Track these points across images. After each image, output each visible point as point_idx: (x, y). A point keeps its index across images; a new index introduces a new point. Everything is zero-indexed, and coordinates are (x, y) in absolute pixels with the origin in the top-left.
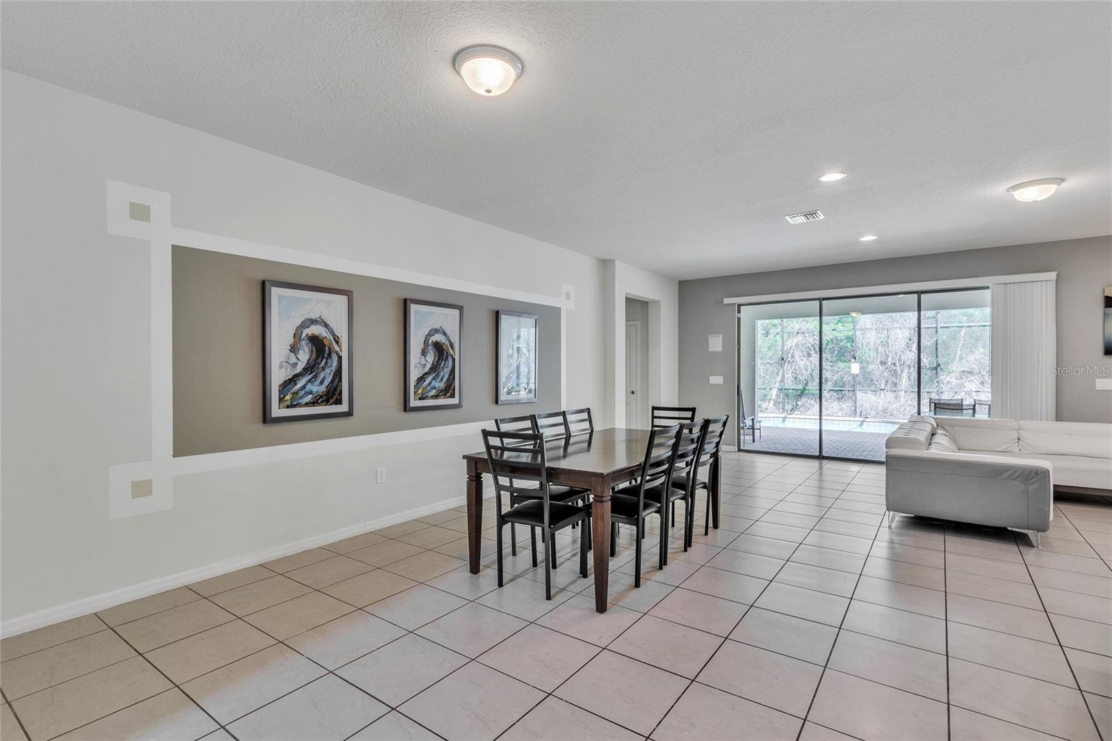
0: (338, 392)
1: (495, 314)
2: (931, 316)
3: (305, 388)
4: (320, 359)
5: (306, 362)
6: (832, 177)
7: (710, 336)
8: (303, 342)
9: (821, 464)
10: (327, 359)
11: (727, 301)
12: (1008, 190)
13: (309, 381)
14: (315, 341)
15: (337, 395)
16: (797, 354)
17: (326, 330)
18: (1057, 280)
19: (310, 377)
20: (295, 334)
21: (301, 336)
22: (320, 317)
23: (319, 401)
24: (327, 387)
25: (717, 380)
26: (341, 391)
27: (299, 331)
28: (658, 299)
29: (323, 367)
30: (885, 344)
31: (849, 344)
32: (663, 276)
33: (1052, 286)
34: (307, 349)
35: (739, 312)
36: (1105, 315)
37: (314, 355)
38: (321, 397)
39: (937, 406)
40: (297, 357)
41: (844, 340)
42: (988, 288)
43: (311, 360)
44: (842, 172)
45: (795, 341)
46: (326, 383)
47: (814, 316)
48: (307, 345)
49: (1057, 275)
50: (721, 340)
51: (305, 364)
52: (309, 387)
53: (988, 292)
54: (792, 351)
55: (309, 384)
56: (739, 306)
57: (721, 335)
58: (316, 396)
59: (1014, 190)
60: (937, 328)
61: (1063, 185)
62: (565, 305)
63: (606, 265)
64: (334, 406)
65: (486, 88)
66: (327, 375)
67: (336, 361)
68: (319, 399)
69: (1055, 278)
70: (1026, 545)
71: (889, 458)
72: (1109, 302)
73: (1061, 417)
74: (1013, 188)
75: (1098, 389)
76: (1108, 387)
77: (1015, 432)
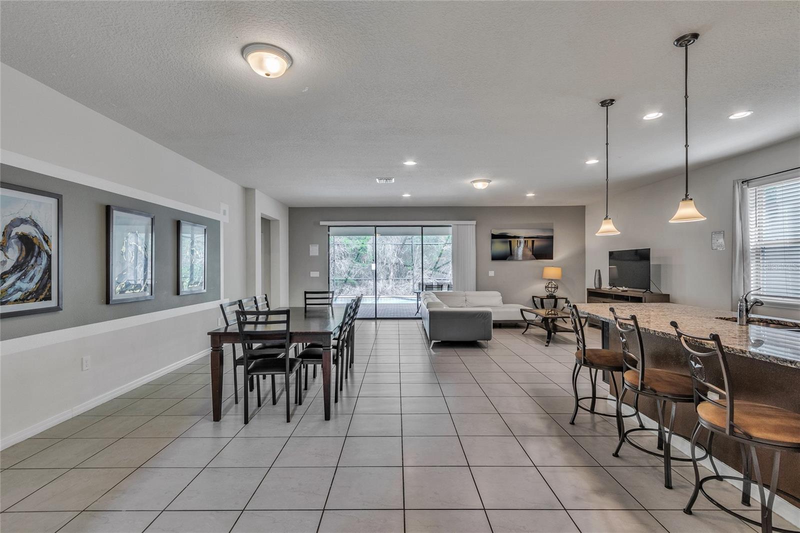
0: (48, 288)
1: (176, 224)
2: (410, 238)
3: (15, 285)
4: (29, 258)
5: (15, 260)
6: (410, 163)
7: (310, 245)
8: (13, 240)
9: (376, 322)
10: (37, 258)
11: (322, 223)
12: (472, 182)
13: (19, 279)
14: (25, 239)
15: (46, 291)
17: (37, 230)
18: (476, 225)
19: (19, 274)
20: (4, 233)
21: (10, 235)
22: (30, 217)
23: (29, 298)
24: (37, 284)
25: (315, 274)
26: (50, 287)
27: (8, 230)
28: (278, 219)
29: (32, 265)
31: (363, 252)
32: (281, 203)
33: (474, 227)
34: (16, 248)
35: (329, 231)
36: (492, 243)
37: (24, 253)
38: (31, 293)
40: (6, 255)
42: (451, 226)
43: (21, 258)
44: (414, 161)
46: (36, 280)
47: (371, 235)
48: (16, 243)
49: (476, 222)
50: (318, 248)
51: (14, 262)
52: (19, 284)
53: (451, 228)
55: (19, 282)
56: (329, 227)
57: (318, 245)
58: (26, 293)
59: (474, 183)
60: (412, 245)
61: (491, 183)
62: (223, 219)
63: (248, 192)
64: (43, 302)
65: (267, 73)
66: (38, 272)
67: (46, 259)
68: (28, 296)
69: (475, 224)
70: (482, 348)
71: (431, 313)
72: (494, 237)
73: (478, 288)
74: (474, 182)
75: (490, 275)
76: (493, 275)
77: (465, 297)
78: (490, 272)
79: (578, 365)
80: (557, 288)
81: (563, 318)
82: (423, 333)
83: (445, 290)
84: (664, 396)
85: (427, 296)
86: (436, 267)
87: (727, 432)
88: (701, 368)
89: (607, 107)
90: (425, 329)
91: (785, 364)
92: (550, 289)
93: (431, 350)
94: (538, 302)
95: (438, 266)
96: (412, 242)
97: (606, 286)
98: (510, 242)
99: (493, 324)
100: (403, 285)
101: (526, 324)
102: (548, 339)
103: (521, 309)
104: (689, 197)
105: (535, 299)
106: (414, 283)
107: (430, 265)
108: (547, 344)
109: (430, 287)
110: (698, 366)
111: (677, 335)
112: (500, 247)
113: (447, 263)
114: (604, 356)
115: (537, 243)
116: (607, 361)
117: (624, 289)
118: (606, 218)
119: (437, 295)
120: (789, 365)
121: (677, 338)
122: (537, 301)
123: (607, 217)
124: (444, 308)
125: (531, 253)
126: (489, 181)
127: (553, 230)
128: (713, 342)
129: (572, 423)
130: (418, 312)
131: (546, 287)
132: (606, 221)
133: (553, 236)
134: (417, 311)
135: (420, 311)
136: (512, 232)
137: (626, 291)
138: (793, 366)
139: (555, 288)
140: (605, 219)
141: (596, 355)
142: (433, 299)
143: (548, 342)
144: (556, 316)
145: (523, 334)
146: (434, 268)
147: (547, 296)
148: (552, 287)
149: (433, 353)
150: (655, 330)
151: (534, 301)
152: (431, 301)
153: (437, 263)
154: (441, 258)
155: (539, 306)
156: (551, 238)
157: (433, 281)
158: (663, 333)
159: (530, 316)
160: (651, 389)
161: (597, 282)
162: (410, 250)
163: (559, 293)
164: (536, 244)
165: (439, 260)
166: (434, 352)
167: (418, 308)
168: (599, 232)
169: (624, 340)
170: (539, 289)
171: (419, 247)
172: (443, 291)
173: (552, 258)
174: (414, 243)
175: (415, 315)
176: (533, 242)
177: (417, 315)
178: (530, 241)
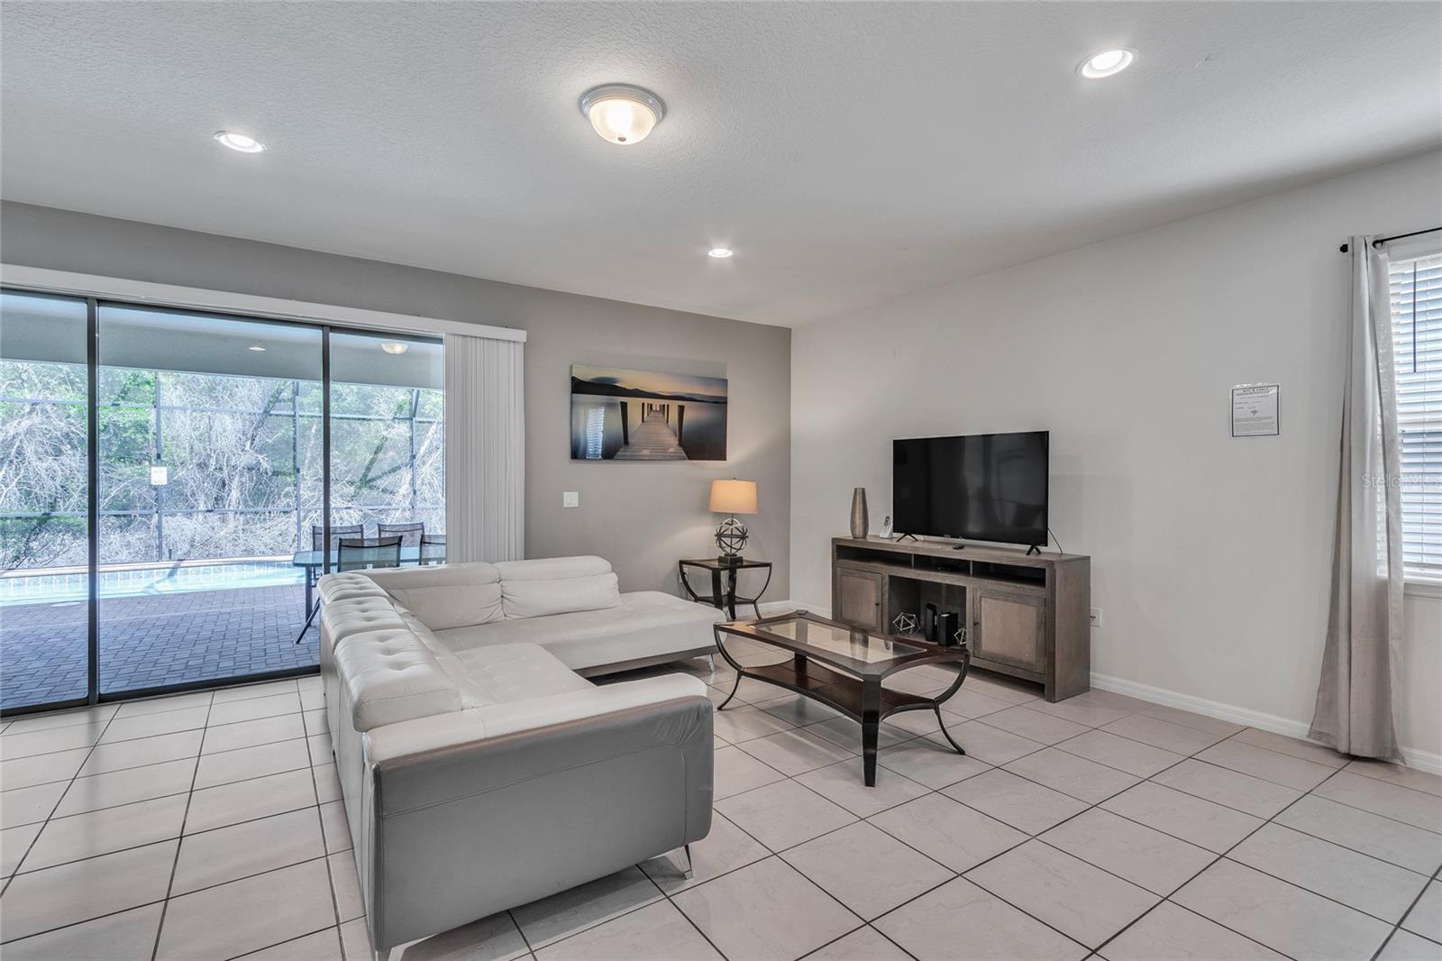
16: (29, 450)
18: (525, 345)
30: (206, 437)
31: (139, 436)
33: (520, 352)
39: (344, 543)
41: (130, 428)
42: (439, 341)
45: (26, 424)
49: (527, 336)
54: (18, 444)
60: (294, 417)
69: (524, 340)
70: (667, 876)
72: (579, 387)
73: (531, 551)
75: (565, 506)
76: (575, 503)
77: (496, 586)
78: (566, 494)
80: (747, 538)
86: (366, 480)
92: (727, 541)
95: (370, 475)
96: (293, 410)
97: (882, 533)
98: (624, 406)
100: (267, 526)
105: (689, 570)
106: (300, 524)
107: (348, 472)
109: (351, 546)
113: (394, 470)
115: (693, 415)
125: (676, 441)
127: (726, 382)
130: (309, 625)
131: (717, 535)
133: (726, 398)
136: (628, 380)
137: (959, 547)
139: (741, 537)
146: (362, 479)
147: (720, 559)
148: (732, 537)
151: (685, 577)
153: (368, 469)
154: (380, 455)
156: (721, 403)
161: (859, 521)
163: (747, 553)
164: (687, 416)
165: (372, 462)
167: (310, 612)
170: (698, 539)
171: (316, 428)
173: (724, 458)
174: (300, 414)
175: (298, 642)
176: (681, 409)
177: (302, 641)
178: (674, 405)
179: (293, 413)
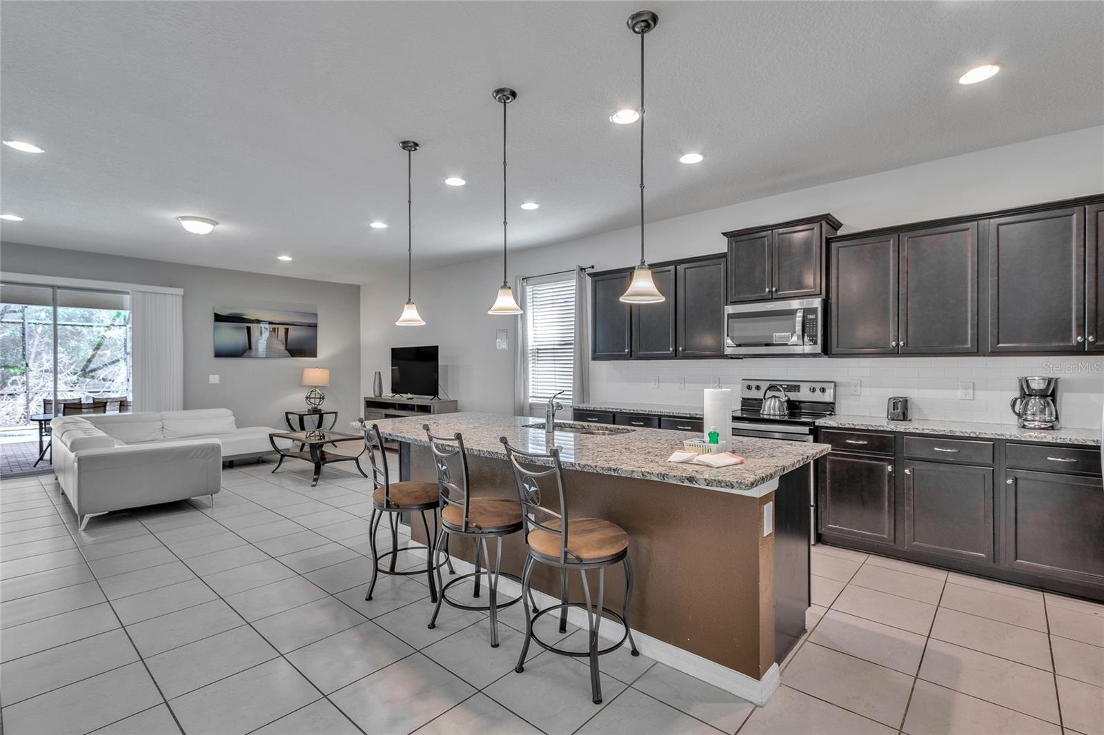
2: (17, 310)
12: (177, 218)
18: (183, 296)
33: (179, 300)
36: (215, 328)
39: (67, 406)
42: (128, 293)
49: (184, 292)
53: (130, 297)
59: (182, 220)
60: (23, 324)
61: (218, 227)
69: (182, 294)
70: (203, 508)
71: (80, 460)
72: (218, 318)
73: (187, 406)
74: (184, 218)
75: (210, 382)
76: (217, 382)
77: (160, 422)
78: (211, 377)
79: (378, 511)
80: (323, 399)
81: (332, 442)
82: (59, 501)
83: (112, 411)
84: (489, 532)
85: (71, 427)
86: (87, 370)
87: (562, 561)
88: (537, 491)
89: (410, 151)
90: (63, 494)
91: (609, 473)
92: (312, 400)
93: (83, 534)
94: (295, 422)
95: (92, 366)
96: (23, 319)
97: (387, 394)
98: (249, 329)
99: (223, 462)
101: (279, 456)
102: (315, 475)
103: (270, 435)
104: (508, 284)
105: (290, 416)
106: (28, 401)
107: (71, 364)
108: (314, 483)
109: (73, 408)
110: (533, 489)
111: (506, 453)
112: (232, 336)
113: (113, 362)
114: (412, 492)
115: (294, 333)
116: (416, 498)
117: (409, 396)
118: (409, 302)
119: (95, 422)
120: (613, 474)
121: (506, 457)
122: (293, 419)
123: (410, 300)
124: (116, 446)
125: (283, 348)
126: (214, 223)
127: (316, 314)
128: (553, 459)
129: (369, 598)
130: (41, 459)
131: (307, 398)
132: (408, 306)
133: (317, 324)
134: (38, 457)
135: (47, 456)
136: (249, 314)
137: (412, 398)
138: (616, 474)
139: (320, 398)
140: (407, 303)
141: (401, 492)
142: (85, 431)
143: (315, 480)
144: (323, 441)
145: (273, 472)
146: (83, 370)
147: (309, 410)
148: (315, 398)
149: (87, 538)
150: (481, 449)
151: (288, 420)
152: (80, 435)
153: (89, 361)
154: (99, 352)
155: (296, 425)
156: (315, 326)
157: (82, 394)
158: (489, 453)
159: (283, 444)
160: (477, 527)
161: (377, 389)
162: (19, 334)
163: (324, 406)
164: (291, 333)
165: (93, 356)
166: (92, 536)
167: (42, 452)
168: (400, 320)
169: (444, 468)
170: (297, 402)
172: (108, 413)
173: (316, 357)
174: (29, 321)
175: (35, 466)
176: (287, 330)
177: (37, 466)
178: (282, 329)
179: (22, 321)
